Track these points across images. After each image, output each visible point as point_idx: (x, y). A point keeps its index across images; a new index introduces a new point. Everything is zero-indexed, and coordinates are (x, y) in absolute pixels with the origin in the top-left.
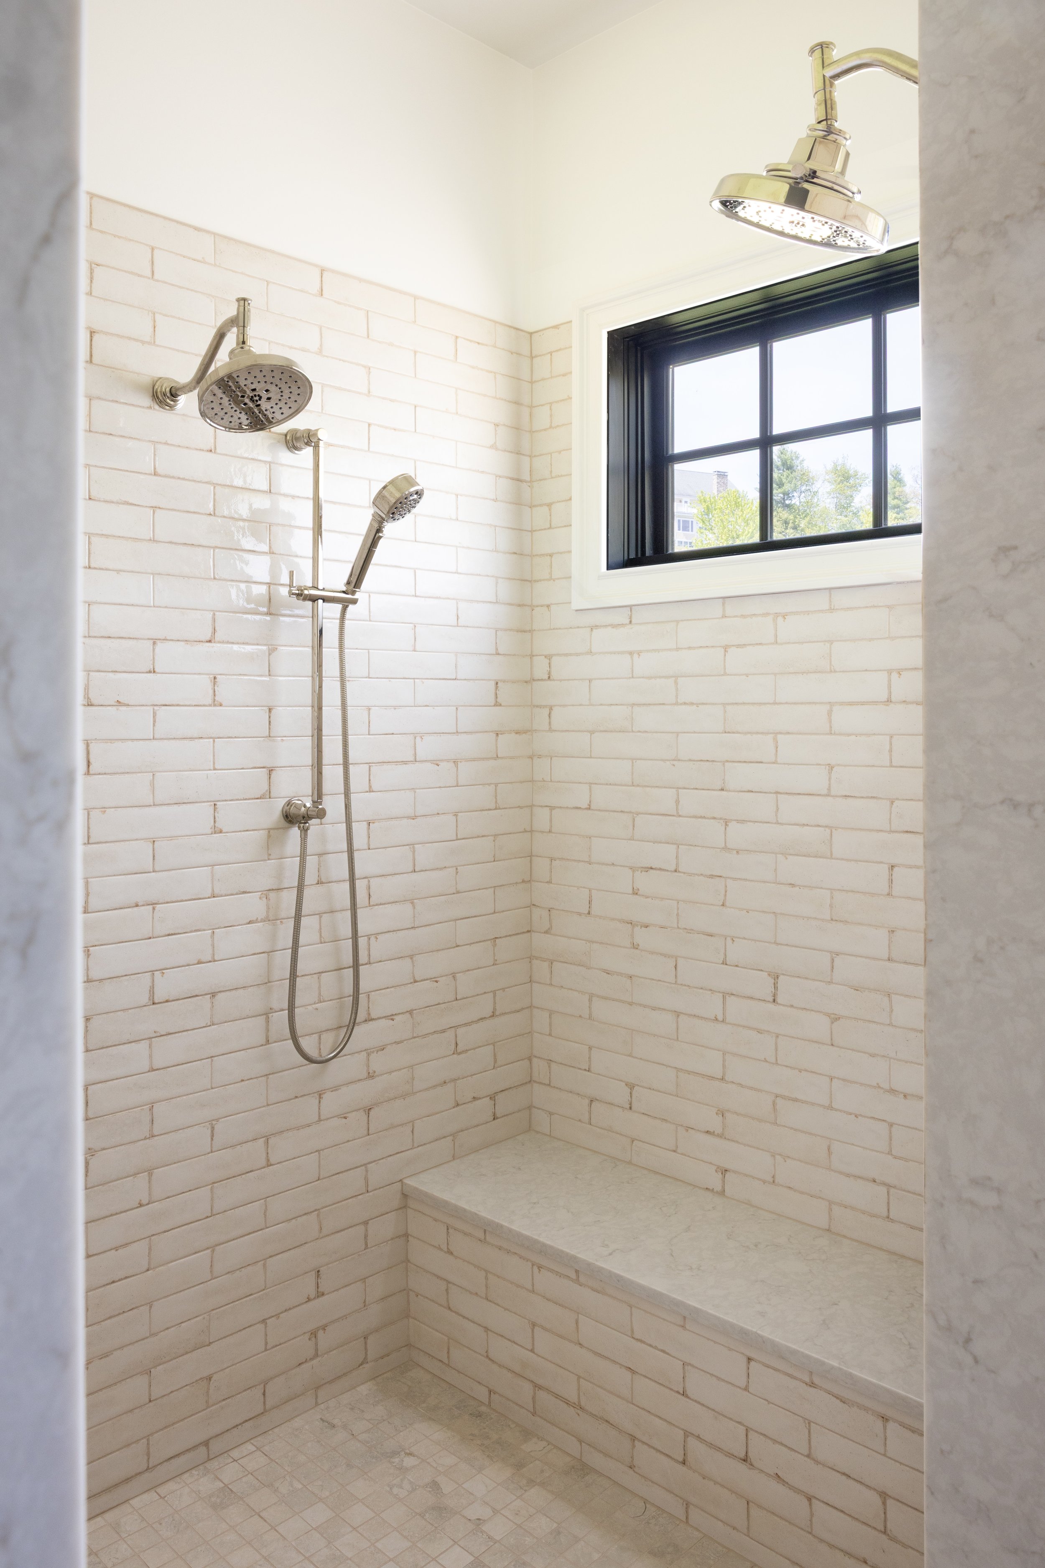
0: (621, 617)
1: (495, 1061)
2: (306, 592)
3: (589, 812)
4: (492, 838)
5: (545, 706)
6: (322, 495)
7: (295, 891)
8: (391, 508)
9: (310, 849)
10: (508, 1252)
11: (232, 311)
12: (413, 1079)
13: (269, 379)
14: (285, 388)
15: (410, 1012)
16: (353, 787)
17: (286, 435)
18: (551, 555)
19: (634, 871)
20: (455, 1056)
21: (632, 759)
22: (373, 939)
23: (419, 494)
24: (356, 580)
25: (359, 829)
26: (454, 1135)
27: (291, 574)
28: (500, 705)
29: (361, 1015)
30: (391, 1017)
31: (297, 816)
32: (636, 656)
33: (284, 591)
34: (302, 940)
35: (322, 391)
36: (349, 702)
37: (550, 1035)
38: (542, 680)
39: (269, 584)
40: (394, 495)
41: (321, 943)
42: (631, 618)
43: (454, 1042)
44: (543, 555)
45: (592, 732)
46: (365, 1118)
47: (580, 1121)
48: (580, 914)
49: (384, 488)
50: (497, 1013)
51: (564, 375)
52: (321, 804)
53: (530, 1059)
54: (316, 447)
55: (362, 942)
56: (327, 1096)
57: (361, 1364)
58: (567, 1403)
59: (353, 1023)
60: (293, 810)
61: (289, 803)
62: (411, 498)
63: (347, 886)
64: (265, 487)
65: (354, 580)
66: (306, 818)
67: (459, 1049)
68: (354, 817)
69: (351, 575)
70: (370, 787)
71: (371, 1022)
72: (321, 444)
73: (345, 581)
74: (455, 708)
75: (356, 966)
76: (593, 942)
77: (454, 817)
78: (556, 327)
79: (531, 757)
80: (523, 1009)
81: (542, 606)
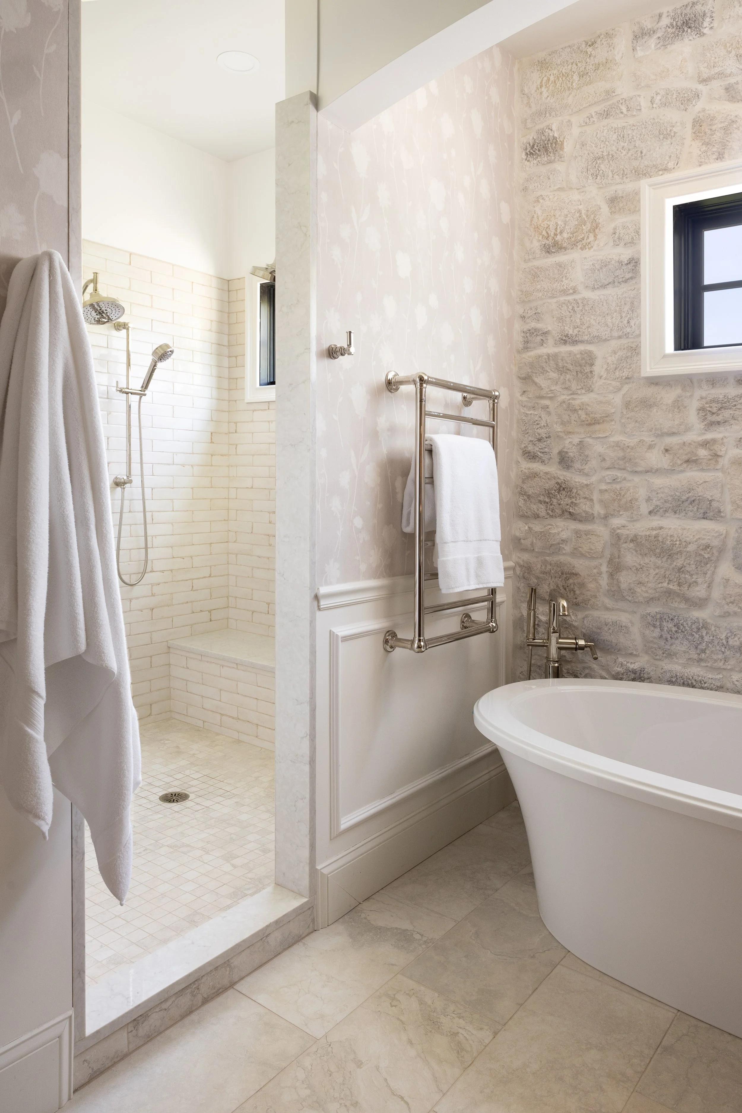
0: (266, 406)
1: (211, 596)
2: (123, 390)
3: (252, 489)
4: (210, 500)
5: (234, 444)
6: (130, 349)
7: (119, 514)
8: (160, 357)
9: (126, 497)
10: (211, 662)
11: (91, 277)
12: (172, 599)
13: (107, 306)
14: (113, 309)
15: (171, 571)
16: (145, 473)
17: (115, 324)
18: (237, 379)
19: (270, 514)
20: (192, 592)
21: (269, 466)
22: (154, 538)
23: (172, 352)
24: (146, 386)
25: (147, 491)
26: (192, 625)
27: (117, 382)
28: (213, 443)
29: (149, 569)
30: (163, 571)
31: (120, 483)
32: (271, 423)
33: (114, 389)
34: (122, 535)
35: (131, 305)
36: (143, 437)
37: (236, 586)
38: (233, 433)
39: (107, 386)
40: (160, 352)
41: (131, 537)
42: (269, 407)
43: (191, 586)
44: (233, 378)
45: (253, 455)
46: (151, 612)
47: (248, 621)
48: (248, 533)
49: (157, 348)
50: (212, 576)
51: (242, 300)
52: (130, 477)
53: (228, 597)
54: (128, 329)
55: (149, 538)
56: (133, 601)
57: (149, 716)
58: (233, 718)
59: (144, 572)
60: (118, 480)
61: (116, 478)
62: (168, 353)
63: (142, 514)
64: (106, 346)
65: (145, 386)
66: (125, 483)
67: (194, 589)
68: (145, 486)
69: (143, 384)
70: (153, 473)
71: (153, 573)
72: (130, 329)
73: (141, 386)
74: (192, 443)
75: (146, 548)
76: (254, 545)
77: (192, 490)
78: (239, 279)
79: (228, 466)
80: (224, 575)
81: (233, 401)
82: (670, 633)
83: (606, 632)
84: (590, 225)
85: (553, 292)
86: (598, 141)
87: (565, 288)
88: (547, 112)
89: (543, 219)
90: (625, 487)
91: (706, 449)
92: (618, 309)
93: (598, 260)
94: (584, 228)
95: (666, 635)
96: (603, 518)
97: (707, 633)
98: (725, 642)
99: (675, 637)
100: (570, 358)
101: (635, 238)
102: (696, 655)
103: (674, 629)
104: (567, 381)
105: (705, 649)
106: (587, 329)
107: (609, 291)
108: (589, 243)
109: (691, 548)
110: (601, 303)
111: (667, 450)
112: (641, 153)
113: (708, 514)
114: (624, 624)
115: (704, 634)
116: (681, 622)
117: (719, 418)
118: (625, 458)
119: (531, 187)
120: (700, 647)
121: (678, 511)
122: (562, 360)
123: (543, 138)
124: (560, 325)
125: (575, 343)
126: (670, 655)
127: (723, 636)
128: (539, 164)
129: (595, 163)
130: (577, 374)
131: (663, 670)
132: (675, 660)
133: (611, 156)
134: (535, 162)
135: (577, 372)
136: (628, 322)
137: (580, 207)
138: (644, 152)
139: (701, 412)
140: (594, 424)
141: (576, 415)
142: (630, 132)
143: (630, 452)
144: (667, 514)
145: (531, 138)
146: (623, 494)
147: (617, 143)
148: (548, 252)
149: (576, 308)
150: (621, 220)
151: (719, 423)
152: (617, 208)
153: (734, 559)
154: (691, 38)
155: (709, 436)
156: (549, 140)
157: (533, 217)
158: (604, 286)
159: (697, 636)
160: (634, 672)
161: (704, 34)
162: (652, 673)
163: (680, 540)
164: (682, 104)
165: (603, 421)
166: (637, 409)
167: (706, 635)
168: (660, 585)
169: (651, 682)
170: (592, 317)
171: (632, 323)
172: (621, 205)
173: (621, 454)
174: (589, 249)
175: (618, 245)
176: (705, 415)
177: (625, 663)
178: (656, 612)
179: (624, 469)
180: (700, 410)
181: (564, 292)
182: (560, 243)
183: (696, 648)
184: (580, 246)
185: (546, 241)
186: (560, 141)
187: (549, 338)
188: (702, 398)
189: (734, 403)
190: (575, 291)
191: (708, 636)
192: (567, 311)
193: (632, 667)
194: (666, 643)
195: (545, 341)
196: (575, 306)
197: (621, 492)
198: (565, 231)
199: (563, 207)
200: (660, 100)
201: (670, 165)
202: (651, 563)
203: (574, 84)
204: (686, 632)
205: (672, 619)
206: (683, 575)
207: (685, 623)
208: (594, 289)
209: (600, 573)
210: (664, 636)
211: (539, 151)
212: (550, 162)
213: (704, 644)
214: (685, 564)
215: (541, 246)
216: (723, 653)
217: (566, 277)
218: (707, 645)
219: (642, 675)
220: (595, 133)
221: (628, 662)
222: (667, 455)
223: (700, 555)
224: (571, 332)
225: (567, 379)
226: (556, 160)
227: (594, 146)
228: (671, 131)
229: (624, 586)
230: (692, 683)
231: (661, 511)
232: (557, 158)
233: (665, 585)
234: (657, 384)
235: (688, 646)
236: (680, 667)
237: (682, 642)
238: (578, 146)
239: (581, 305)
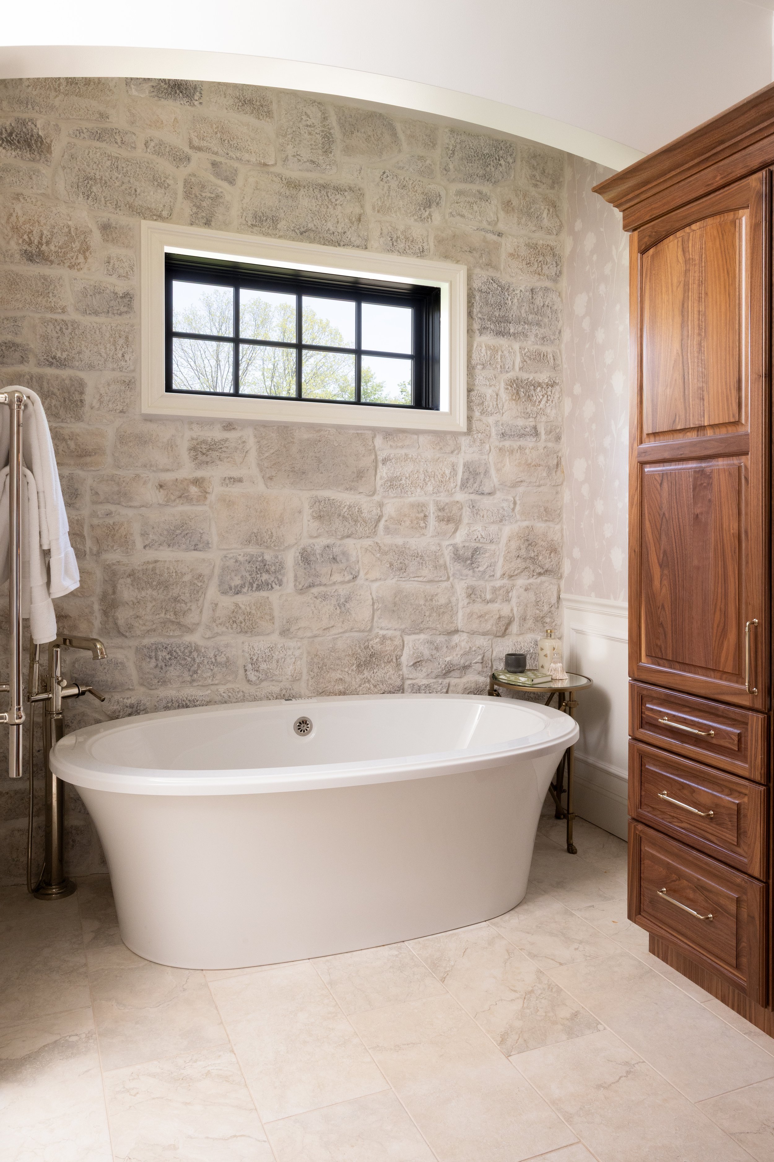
82: (165, 661)
83: (102, 672)
84: (79, 245)
85: (37, 306)
86: (91, 161)
87: (53, 305)
88: (30, 104)
89: (24, 221)
90: (119, 522)
91: (196, 486)
92: (112, 340)
93: (91, 285)
94: (74, 246)
95: (161, 664)
96: (95, 554)
97: (198, 655)
98: (213, 660)
99: (169, 664)
100: (57, 382)
101: (129, 273)
102: (190, 677)
103: (168, 657)
104: (53, 407)
105: (197, 670)
106: (77, 355)
107: (101, 319)
108: (78, 264)
109: (187, 578)
110: (93, 331)
111: (161, 486)
112: (136, 191)
113: (198, 546)
114: (120, 661)
115: (196, 657)
116: (174, 649)
117: (208, 459)
118: (120, 492)
119: (8, 180)
120: (192, 669)
121: (172, 544)
122: (48, 383)
123: (24, 130)
124: (45, 344)
125: (63, 367)
126: (164, 682)
127: (212, 655)
128: (17, 157)
129: (86, 182)
130: (65, 401)
131: (158, 698)
132: (170, 686)
133: (104, 182)
134: (13, 153)
135: (64, 398)
136: (123, 356)
137: (70, 223)
138: (138, 191)
139: (192, 451)
140: (85, 456)
141: (64, 444)
142: (124, 165)
143: (125, 487)
144: (161, 548)
145: (8, 123)
146: (117, 528)
147: (111, 171)
148: (31, 260)
149: (64, 330)
150: (114, 251)
151: (207, 463)
152: (110, 237)
153: (220, 585)
154: (182, 102)
155: (199, 474)
156: (32, 136)
157: (11, 215)
158: (96, 313)
159: (189, 659)
160: (131, 706)
161: (194, 105)
162: (148, 704)
163: (176, 572)
164: (174, 160)
165: (95, 454)
166: (132, 444)
167: (197, 657)
168: (157, 617)
169: (147, 713)
170: (83, 342)
171: (127, 357)
172: (114, 235)
173: (116, 488)
174: (78, 270)
175: (111, 275)
176: (196, 455)
177: (122, 699)
178: (152, 644)
179: (119, 504)
180: (191, 450)
181: (52, 310)
182: (46, 254)
183: (189, 670)
184: (68, 264)
185: (27, 247)
186: (46, 142)
187: (29, 356)
188: (193, 439)
189: (220, 446)
190: (64, 311)
191: (199, 657)
192: (53, 331)
193: (128, 702)
194: (162, 671)
195: (26, 359)
196: (64, 327)
197: (114, 527)
198: (53, 244)
199: (49, 217)
200: (154, 147)
201: (165, 213)
202: (147, 596)
203: (61, 88)
204: (179, 657)
205: (166, 648)
206: (179, 605)
207: (178, 650)
208: (85, 312)
209: (92, 613)
210: (159, 665)
211: (19, 142)
212: (34, 160)
213: (196, 666)
214: (180, 594)
215: (20, 250)
216: (212, 670)
217: (53, 293)
218: (199, 666)
219: (139, 708)
220: (87, 151)
221: (124, 699)
222: (161, 490)
223: (194, 584)
224: (59, 355)
225: (53, 405)
226: (41, 161)
227: (85, 164)
228: (164, 181)
229: (121, 622)
230: (186, 704)
231: (156, 544)
232: (43, 159)
233: (162, 615)
234: (151, 421)
235: (182, 670)
236: (175, 692)
237: (175, 667)
238: (66, 156)
239: (70, 328)
